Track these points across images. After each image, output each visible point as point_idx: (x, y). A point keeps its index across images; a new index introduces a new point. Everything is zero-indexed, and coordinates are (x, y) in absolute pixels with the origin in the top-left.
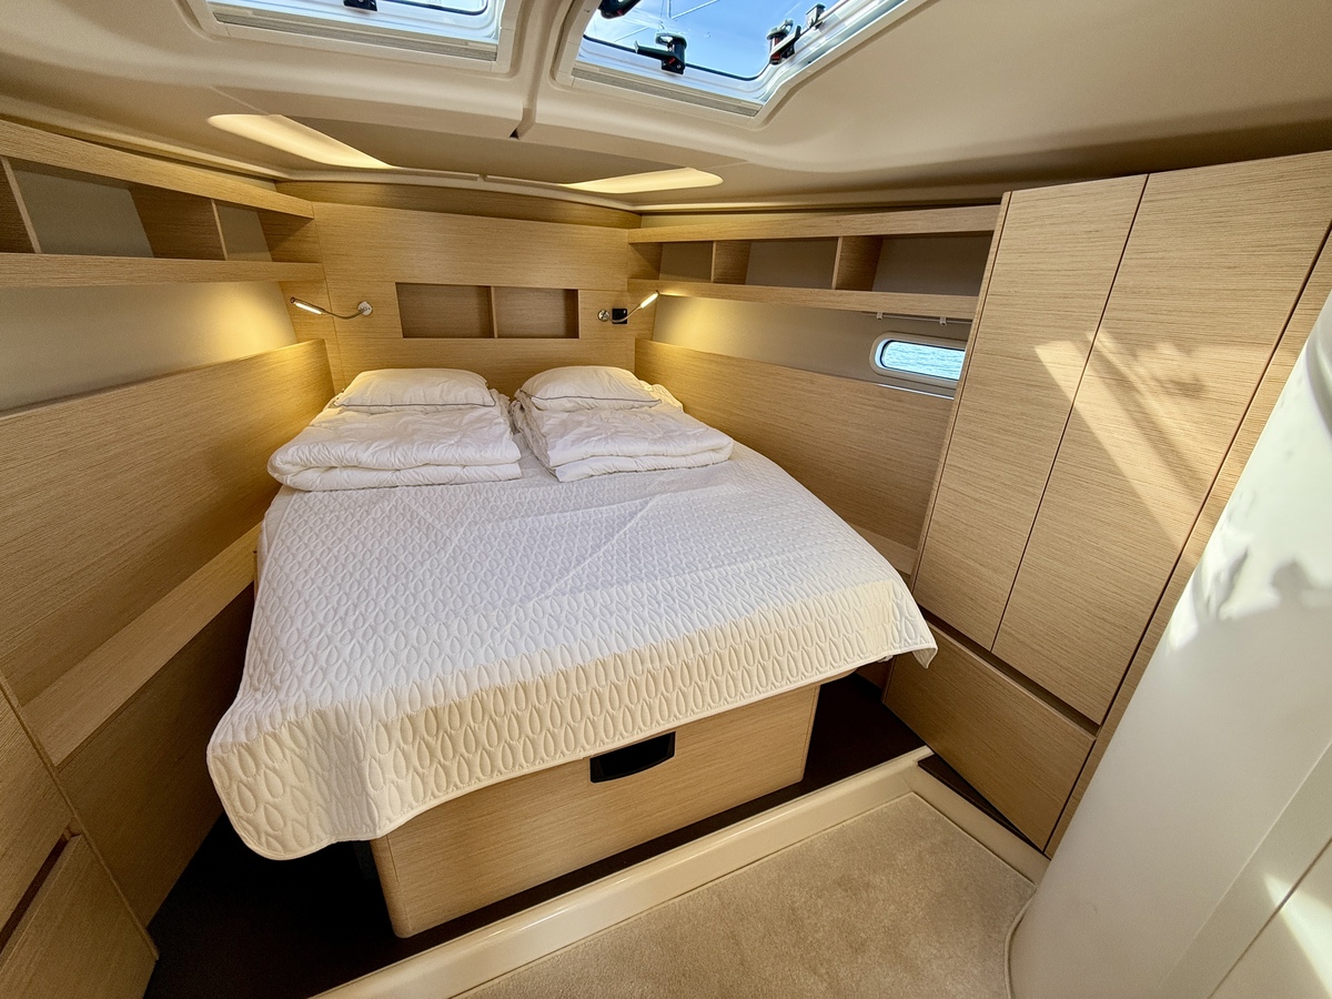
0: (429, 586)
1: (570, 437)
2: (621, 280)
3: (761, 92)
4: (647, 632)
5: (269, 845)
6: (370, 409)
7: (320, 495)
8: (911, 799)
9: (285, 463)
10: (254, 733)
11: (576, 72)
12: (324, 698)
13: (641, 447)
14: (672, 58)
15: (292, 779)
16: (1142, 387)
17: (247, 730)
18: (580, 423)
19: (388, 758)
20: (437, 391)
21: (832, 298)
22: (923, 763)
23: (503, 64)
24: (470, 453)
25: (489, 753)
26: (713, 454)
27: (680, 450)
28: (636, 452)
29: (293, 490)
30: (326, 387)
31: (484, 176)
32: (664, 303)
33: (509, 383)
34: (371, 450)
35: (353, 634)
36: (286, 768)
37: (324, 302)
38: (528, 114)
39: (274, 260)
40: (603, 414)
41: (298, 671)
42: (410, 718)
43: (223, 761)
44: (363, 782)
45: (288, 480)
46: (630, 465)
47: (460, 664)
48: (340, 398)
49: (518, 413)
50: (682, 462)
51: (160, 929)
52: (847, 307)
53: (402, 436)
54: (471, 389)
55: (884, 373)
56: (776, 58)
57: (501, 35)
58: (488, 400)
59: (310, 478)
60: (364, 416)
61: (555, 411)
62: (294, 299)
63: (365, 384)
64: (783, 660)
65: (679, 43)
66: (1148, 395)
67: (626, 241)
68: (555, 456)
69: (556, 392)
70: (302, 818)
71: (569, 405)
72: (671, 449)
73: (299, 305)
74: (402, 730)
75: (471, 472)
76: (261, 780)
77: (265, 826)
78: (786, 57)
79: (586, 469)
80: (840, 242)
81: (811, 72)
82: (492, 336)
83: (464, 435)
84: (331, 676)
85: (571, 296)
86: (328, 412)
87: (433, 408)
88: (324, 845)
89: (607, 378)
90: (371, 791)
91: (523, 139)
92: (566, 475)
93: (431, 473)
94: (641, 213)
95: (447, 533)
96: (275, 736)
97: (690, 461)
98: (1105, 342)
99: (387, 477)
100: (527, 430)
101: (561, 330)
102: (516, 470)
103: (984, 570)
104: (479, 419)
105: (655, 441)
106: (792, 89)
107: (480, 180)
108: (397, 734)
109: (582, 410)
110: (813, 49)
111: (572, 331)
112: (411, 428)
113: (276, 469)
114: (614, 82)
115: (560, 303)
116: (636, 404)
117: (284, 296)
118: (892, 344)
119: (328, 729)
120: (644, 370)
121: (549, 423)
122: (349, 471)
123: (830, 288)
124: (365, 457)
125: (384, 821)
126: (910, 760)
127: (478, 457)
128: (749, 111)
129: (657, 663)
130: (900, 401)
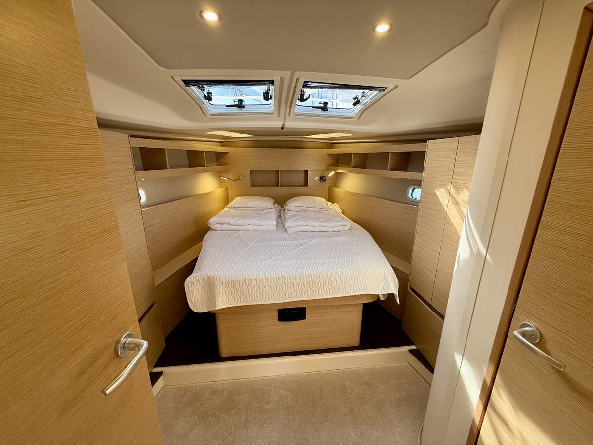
0: (240, 255)
1: (294, 219)
2: (324, 166)
3: (353, 113)
4: (294, 272)
5: (194, 308)
6: (237, 208)
7: (219, 232)
8: (406, 365)
9: (212, 222)
10: (195, 279)
11: (295, 115)
12: (210, 274)
13: (316, 223)
14: (324, 108)
15: (201, 293)
16: (461, 204)
17: (193, 279)
18: (299, 215)
19: (221, 290)
20: (257, 203)
21: (388, 173)
22: (410, 351)
23: (276, 115)
24: (261, 222)
25: (245, 296)
26: (343, 228)
27: (330, 225)
28: (314, 225)
29: (213, 230)
30: (227, 201)
31: (279, 136)
32: (338, 175)
33: (281, 202)
34: (234, 220)
35: (219, 263)
36: (200, 289)
37: (229, 176)
38: (283, 125)
39: (218, 165)
40: (308, 212)
41: (206, 268)
42: (228, 282)
43: (188, 285)
44: (215, 296)
45: (212, 227)
46: (312, 229)
47: (242, 272)
48: (229, 205)
49: (282, 212)
50: (331, 229)
51: (167, 340)
52: (393, 176)
53: (243, 216)
54: (268, 203)
55: (413, 200)
56: (355, 104)
57: (274, 110)
58: (272, 206)
59: (217, 227)
60: (235, 210)
61: (292, 211)
62: (221, 176)
63: (238, 201)
64: (336, 287)
65: (326, 104)
66: (463, 208)
67: (326, 153)
68: (287, 225)
69: (293, 205)
70: (201, 303)
71: (298, 209)
72: (327, 224)
73: (222, 177)
74: (226, 285)
75: (261, 228)
76: (194, 290)
77: (194, 302)
78: (358, 104)
79: (297, 229)
80: (390, 154)
81: (365, 108)
82: (278, 186)
83: (261, 217)
84: (212, 270)
85: (306, 172)
86: (226, 209)
87: (255, 209)
88: (205, 311)
89: (312, 200)
90: (217, 298)
91: (284, 129)
92: (290, 231)
93: (250, 228)
94: (333, 143)
95: (249, 243)
96: (198, 281)
97: (334, 229)
98: (452, 190)
99: (237, 228)
100: (283, 217)
101: (303, 183)
102: (275, 228)
103: (428, 272)
104: (267, 212)
105: (322, 222)
106: (362, 112)
107: (278, 137)
108: (224, 285)
109: (303, 211)
110: (364, 102)
111: (306, 185)
112: (247, 214)
113: (209, 224)
114: (306, 116)
115: (303, 174)
116: (322, 210)
117: (219, 174)
118: (415, 190)
119: (210, 281)
120: (331, 199)
121: (289, 214)
122: (227, 226)
123: (387, 170)
124: (232, 221)
125: (218, 306)
126: (405, 349)
127: (263, 223)
128: (351, 118)
129: (294, 281)
130: (412, 210)
